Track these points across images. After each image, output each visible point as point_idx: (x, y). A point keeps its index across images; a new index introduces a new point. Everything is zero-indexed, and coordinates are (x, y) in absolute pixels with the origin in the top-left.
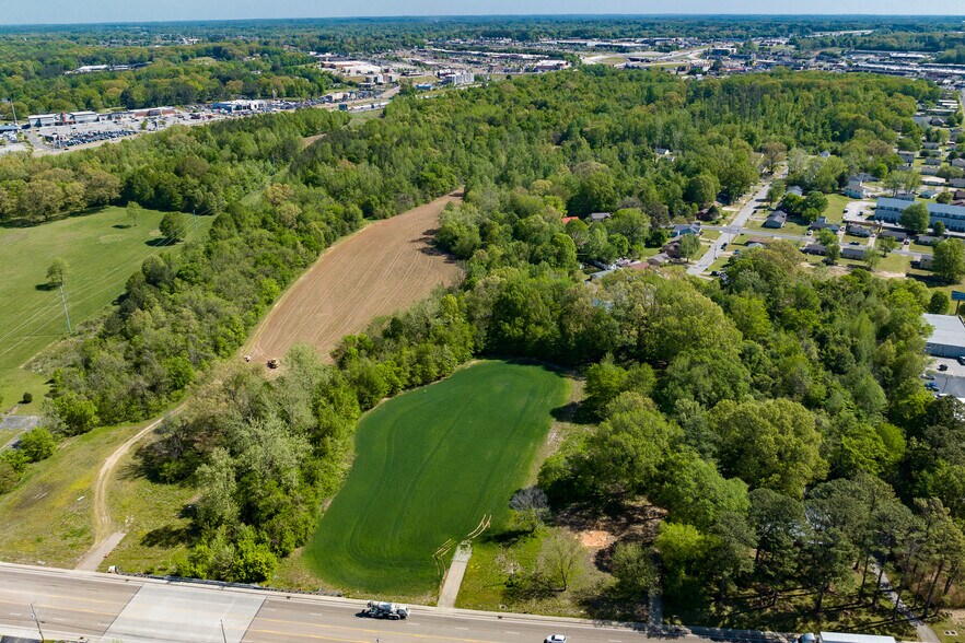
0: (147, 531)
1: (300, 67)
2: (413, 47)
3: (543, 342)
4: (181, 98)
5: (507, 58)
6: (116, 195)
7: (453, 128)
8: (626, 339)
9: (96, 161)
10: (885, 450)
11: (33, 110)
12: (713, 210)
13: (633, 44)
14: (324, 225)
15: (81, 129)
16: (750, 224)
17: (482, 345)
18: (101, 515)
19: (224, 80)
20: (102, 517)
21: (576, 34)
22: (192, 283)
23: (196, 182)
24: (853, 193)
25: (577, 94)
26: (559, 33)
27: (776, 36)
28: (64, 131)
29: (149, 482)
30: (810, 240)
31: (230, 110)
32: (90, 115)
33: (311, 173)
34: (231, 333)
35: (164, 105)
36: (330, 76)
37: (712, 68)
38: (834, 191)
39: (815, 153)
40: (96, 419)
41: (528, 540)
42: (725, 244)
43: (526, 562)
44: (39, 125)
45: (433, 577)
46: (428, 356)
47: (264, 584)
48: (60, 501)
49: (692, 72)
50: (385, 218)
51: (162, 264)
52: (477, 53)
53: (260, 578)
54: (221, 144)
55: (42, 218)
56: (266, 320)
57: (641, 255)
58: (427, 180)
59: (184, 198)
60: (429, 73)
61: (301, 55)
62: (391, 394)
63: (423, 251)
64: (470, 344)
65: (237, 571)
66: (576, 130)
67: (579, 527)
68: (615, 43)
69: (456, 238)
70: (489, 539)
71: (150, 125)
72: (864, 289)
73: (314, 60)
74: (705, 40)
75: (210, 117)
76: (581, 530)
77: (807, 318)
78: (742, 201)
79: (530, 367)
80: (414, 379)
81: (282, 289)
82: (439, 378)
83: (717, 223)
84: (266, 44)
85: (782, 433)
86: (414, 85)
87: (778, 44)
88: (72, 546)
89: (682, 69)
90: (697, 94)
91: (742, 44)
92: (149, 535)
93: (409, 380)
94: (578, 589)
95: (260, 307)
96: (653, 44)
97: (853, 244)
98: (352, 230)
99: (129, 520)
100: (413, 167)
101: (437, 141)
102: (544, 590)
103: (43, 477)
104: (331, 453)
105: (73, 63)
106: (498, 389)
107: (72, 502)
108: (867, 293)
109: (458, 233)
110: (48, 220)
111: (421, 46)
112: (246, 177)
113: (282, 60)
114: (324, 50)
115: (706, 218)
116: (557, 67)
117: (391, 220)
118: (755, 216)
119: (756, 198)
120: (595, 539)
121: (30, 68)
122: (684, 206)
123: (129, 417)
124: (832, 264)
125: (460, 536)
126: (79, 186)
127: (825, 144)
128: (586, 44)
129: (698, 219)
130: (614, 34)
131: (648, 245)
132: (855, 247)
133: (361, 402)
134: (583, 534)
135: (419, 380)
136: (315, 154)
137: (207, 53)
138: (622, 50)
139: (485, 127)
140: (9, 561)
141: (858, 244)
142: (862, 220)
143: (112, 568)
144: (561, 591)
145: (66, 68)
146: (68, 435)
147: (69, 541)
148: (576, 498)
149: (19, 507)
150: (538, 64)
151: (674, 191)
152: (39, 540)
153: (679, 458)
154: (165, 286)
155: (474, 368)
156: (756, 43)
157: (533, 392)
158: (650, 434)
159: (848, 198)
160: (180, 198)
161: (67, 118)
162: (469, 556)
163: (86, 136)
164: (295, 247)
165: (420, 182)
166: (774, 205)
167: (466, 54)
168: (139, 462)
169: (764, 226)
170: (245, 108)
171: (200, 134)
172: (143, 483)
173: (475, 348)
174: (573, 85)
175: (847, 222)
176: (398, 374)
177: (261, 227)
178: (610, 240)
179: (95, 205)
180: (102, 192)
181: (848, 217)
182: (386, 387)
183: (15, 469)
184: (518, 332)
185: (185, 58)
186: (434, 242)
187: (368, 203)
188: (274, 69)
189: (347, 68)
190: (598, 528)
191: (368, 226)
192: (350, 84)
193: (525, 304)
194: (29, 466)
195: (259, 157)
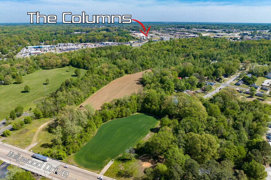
0: (42, 144)
1: (125, 34)
2: (157, 30)
3: (154, 110)
4: (94, 41)
5: (181, 33)
6: (68, 63)
7: (156, 52)
8: (175, 112)
9: (66, 55)
10: (238, 154)
11: (59, 42)
12: (220, 79)
13: (219, 31)
14: (113, 74)
15: (68, 47)
16: (231, 84)
17: (140, 109)
18: (35, 138)
19: (105, 37)
20: (35, 139)
21: (203, 28)
22: (76, 86)
23: (86, 62)
24: (268, 77)
25: (196, 44)
26: (198, 27)
27: (266, 30)
28: (65, 47)
29: (48, 132)
30: (248, 90)
31: (104, 44)
32: (71, 44)
33: (115, 61)
34: (80, 99)
35: (89, 42)
36: (132, 37)
37: (241, 38)
38: (262, 76)
39: (262, 64)
40: (42, 116)
41: (129, 162)
42: (221, 89)
43: (126, 167)
44: (60, 46)
45: (101, 166)
46: (123, 111)
47: (61, 161)
48: (28, 134)
49: (234, 39)
50: (131, 74)
51: (70, 81)
52: (173, 32)
53: (61, 159)
54: (97, 53)
55: (51, 68)
56: (90, 97)
57: (194, 90)
58: (144, 65)
59: (83, 65)
60: (158, 37)
61: (128, 31)
62: (112, 119)
63: (137, 83)
64: (136, 109)
65: (56, 156)
66: (191, 54)
67: (144, 161)
68: (214, 30)
69: (145, 81)
70: (119, 160)
71: (84, 47)
72: (256, 106)
73: (130, 32)
74: (242, 30)
75: (99, 46)
76: (144, 162)
77: (233, 112)
78: (231, 77)
79: (150, 116)
80: (118, 116)
81: (98, 90)
82: (126, 116)
83: (221, 82)
84: (120, 28)
85: (204, 144)
86: (152, 40)
87: (265, 32)
88: (26, 144)
89: (231, 38)
90: (231, 46)
91: (253, 32)
92: (43, 145)
93: (117, 116)
94: (136, 177)
95: (90, 93)
96: (225, 31)
97: (262, 92)
98: (121, 76)
99: (40, 140)
100: (141, 61)
101: (150, 55)
102: (127, 175)
103: (27, 128)
104: (88, 131)
105: (73, 31)
106: (140, 121)
107: (30, 134)
108: (256, 107)
109: (146, 79)
110: (52, 68)
111: (159, 30)
112: (100, 61)
113: (122, 32)
114: (133, 30)
115: (218, 81)
116: (194, 36)
117: (132, 75)
118: (234, 81)
119: (236, 76)
120: (147, 165)
121: (63, 32)
122: (212, 77)
123: (50, 116)
124: (252, 97)
125: (112, 157)
126: (60, 61)
127: (266, 62)
128: (205, 30)
129: (216, 81)
130: (214, 28)
131: (198, 87)
132: (262, 93)
133: (103, 120)
134: (144, 163)
135: (120, 116)
136: (118, 56)
137: (105, 30)
138: (215, 32)
139: (165, 52)
140: (12, 145)
141: (263, 92)
142: (268, 85)
143: (32, 151)
144: (131, 176)
145: (71, 33)
146: (35, 119)
147: (26, 143)
148: (146, 153)
149: (19, 134)
150: (189, 35)
151: (210, 72)
152: (20, 142)
153: (171, 146)
154: (69, 86)
155: (136, 115)
156: (258, 31)
157: (148, 123)
158: (166, 138)
159: (266, 78)
160: (82, 65)
161: (66, 45)
162: (113, 163)
163: (69, 49)
164: (103, 79)
165: (142, 65)
166: (241, 79)
167: (171, 32)
168: (48, 127)
169: (235, 84)
170: (108, 44)
171: (93, 50)
172: (47, 132)
173: (138, 110)
174: (195, 41)
175: (262, 85)
176: (114, 114)
177: (97, 74)
178: (185, 85)
179: (63, 66)
180: (64, 62)
181: (263, 84)
182: (110, 117)
183: (21, 125)
184: (149, 107)
185: (99, 31)
186: (140, 81)
187: (127, 70)
188: (119, 35)
189: (137, 35)
190: (149, 162)
191: (126, 76)
192: (137, 39)
193: (152, 100)
194: (24, 125)
195: (105, 56)
